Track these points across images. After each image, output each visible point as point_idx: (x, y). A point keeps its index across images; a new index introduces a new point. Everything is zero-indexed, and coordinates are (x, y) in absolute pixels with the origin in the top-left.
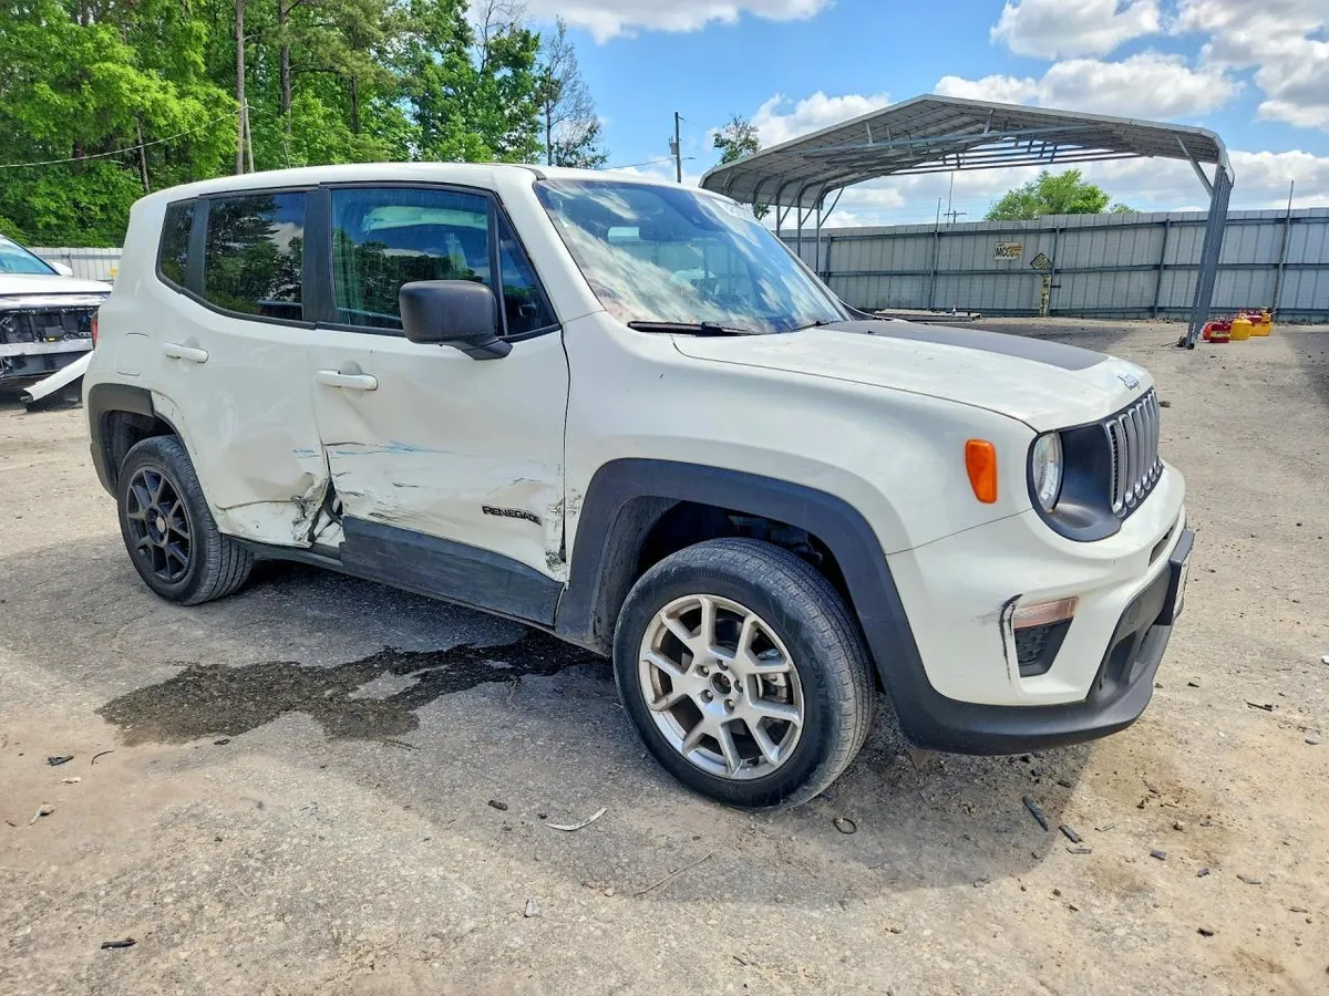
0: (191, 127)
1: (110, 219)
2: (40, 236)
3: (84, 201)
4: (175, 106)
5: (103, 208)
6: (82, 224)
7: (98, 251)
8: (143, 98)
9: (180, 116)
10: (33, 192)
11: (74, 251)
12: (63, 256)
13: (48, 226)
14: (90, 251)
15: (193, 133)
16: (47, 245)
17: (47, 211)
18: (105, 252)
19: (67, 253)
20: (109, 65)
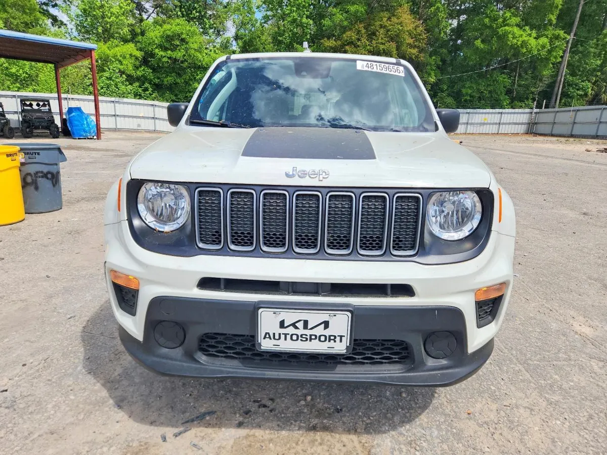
0: (538, 50)
1: (492, 96)
2: (462, 104)
3: (482, 89)
4: (533, 42)
5: (490, 92)
6: (480, 99)
7: (481, 111)
8: (517, 41)
9: (534, 47)
10: (464, 87)
11: (472, 111)
12: (467, 113)
13: (466, 101)
14: (478, 110)
15: (539, 54)
16: (464, 108)
17: (467, 94)
18: (484, 111)
19: (468, 112)
20: (507, 28)
